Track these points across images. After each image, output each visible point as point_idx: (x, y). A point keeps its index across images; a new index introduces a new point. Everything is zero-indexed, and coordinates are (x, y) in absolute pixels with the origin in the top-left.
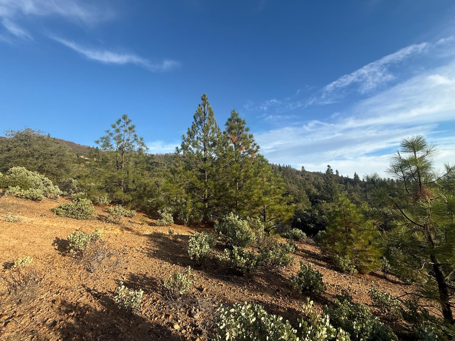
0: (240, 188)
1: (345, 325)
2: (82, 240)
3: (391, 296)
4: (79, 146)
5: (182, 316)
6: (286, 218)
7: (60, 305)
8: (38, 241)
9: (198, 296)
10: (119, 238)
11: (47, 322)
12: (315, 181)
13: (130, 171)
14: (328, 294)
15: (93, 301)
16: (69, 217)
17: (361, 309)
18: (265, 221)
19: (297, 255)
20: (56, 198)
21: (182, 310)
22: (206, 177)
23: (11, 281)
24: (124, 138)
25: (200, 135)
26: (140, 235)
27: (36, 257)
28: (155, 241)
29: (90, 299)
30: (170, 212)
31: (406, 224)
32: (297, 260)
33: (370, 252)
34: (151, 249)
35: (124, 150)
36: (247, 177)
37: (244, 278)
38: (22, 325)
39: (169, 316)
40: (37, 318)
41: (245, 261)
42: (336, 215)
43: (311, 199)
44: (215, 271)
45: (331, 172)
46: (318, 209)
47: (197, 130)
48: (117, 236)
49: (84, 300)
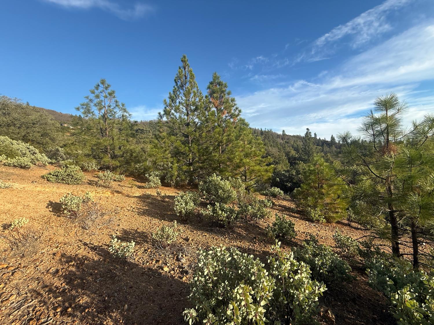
0: (222, 152)
1: (309, 261)
2: (73, 202)
3: (351, 239)
4: (61, 115)
5: (171, 261)
6: (266, 178)
7: (61, 257)
8: (32, 204)
9: (185, 245)
10: (110, 200)
11: (51, 271)
12: (294, 144)
13: (115, 138)
14: (298, 239)
15: (91, 253)
16: (60, 183)
17: (324, 249)
18: (246, 181)
19: (274, 209)
20: (45, 165)
21: (170, 256)
22: (190, 142)
23: (12, 239)
24: (105, 104)
25: (182, 99)
26: (130, 197)
27: (32, 219)
28: (144, 202)
29: (87, 251)
30: (157, 176)
31: (371, 178)
32: (274, 213)
33: (338, 205)
34: (140, 209)
35: (106, 117)
36: (229, 141)
37: (225, 230)
38: (28, 274)
39: (159, 261)
40: (41, 268)
41: (226, 215)
42: (310, 173)
43: (290, 161)
44: (200, 224)
45: (310, 135)
46: (295, 169)
47: (178, 94)
48: (108, 198)
49: (82, 252)
